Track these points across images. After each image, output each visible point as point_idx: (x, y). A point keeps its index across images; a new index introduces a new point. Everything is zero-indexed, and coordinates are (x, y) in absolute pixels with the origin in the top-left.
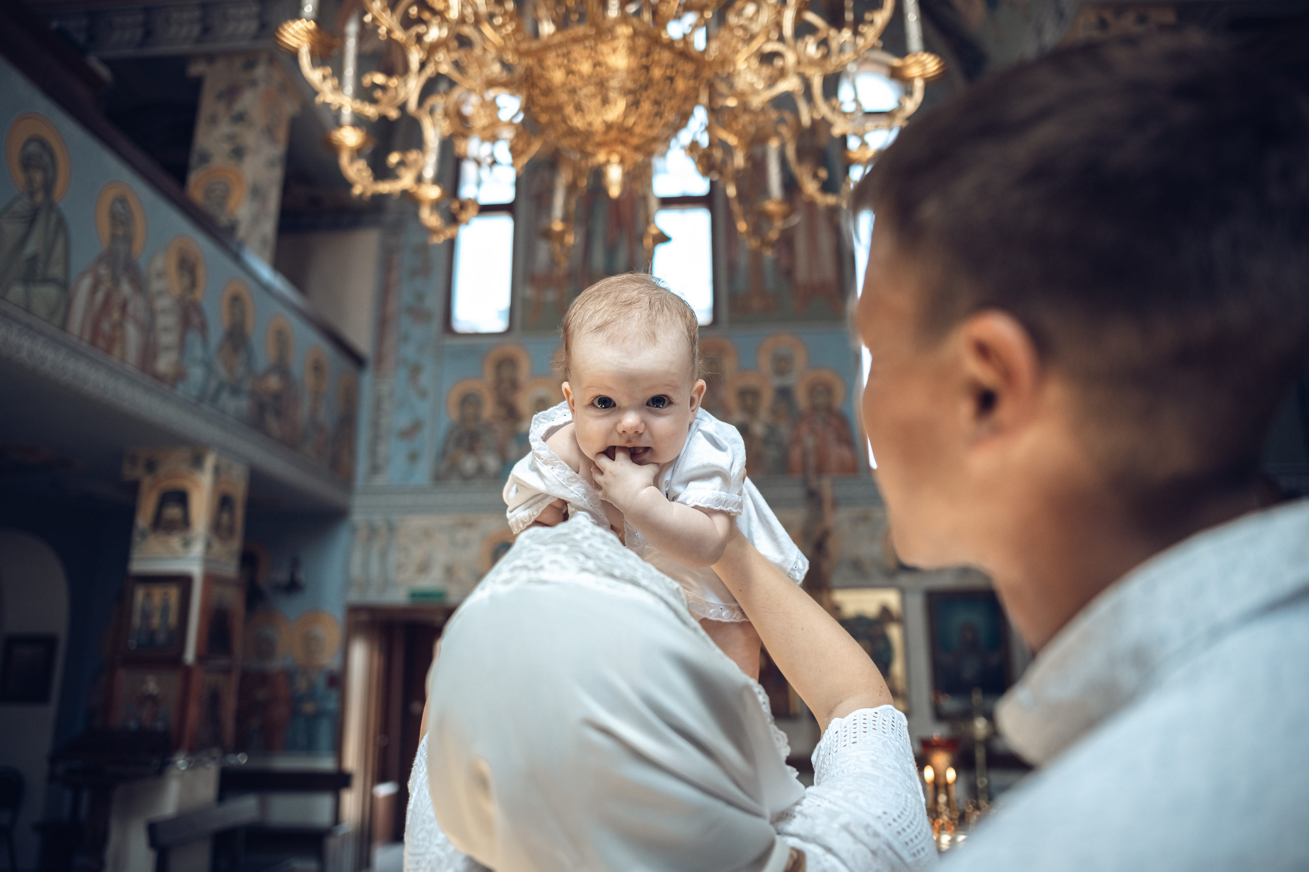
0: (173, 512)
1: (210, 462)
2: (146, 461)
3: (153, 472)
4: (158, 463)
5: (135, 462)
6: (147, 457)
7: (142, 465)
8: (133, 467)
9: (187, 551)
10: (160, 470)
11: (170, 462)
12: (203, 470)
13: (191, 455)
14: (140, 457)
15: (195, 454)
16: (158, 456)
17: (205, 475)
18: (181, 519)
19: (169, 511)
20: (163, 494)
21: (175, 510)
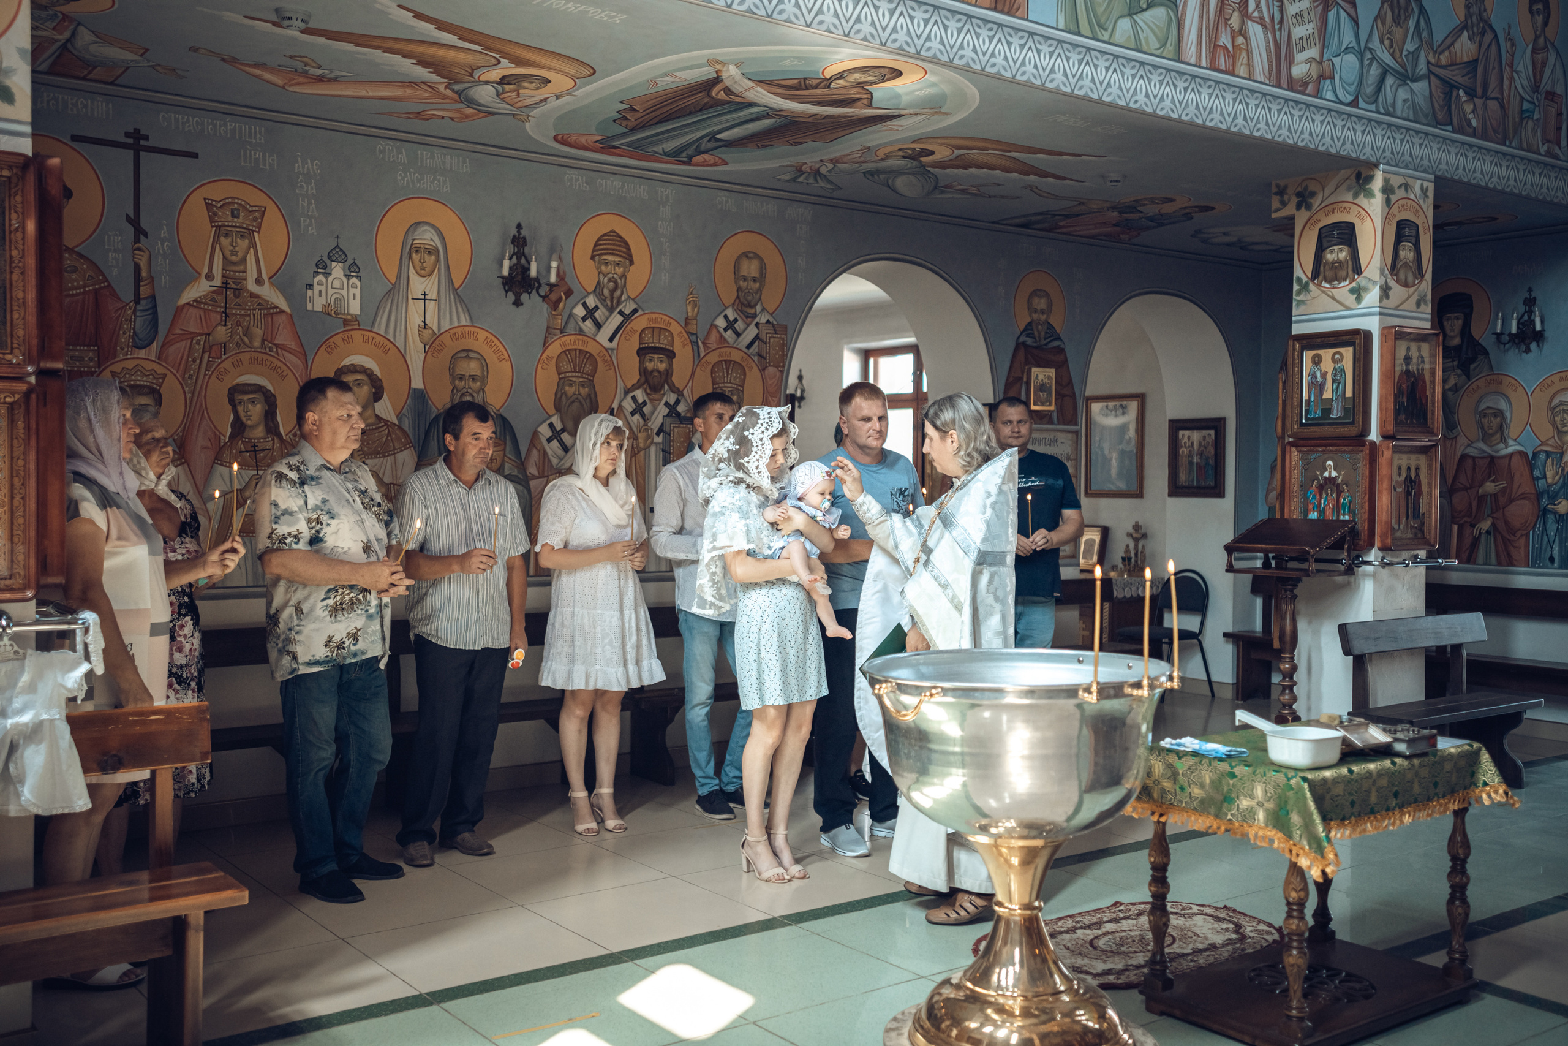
0: (1338, 254)
1: (1377, 184)
2: (1298, 195)
3: (1309, 207)
4: (1313, 194)
5: (1286, 198)
6: (1299, 189)
7: (1295, 200)
8: (1284, 204)
9: (1359, 299)
10: (1316, 203)
11: (1327, 191)
12: (1370, 194)
13: (1353, 177)
14: (1290, 190)
15: (1359, 176)
16: (1313, 186)
17: (1373, 201)
18: (1347, 261)
19: (1331, 252)
20: (1323, 231)
21: (1341, 250)
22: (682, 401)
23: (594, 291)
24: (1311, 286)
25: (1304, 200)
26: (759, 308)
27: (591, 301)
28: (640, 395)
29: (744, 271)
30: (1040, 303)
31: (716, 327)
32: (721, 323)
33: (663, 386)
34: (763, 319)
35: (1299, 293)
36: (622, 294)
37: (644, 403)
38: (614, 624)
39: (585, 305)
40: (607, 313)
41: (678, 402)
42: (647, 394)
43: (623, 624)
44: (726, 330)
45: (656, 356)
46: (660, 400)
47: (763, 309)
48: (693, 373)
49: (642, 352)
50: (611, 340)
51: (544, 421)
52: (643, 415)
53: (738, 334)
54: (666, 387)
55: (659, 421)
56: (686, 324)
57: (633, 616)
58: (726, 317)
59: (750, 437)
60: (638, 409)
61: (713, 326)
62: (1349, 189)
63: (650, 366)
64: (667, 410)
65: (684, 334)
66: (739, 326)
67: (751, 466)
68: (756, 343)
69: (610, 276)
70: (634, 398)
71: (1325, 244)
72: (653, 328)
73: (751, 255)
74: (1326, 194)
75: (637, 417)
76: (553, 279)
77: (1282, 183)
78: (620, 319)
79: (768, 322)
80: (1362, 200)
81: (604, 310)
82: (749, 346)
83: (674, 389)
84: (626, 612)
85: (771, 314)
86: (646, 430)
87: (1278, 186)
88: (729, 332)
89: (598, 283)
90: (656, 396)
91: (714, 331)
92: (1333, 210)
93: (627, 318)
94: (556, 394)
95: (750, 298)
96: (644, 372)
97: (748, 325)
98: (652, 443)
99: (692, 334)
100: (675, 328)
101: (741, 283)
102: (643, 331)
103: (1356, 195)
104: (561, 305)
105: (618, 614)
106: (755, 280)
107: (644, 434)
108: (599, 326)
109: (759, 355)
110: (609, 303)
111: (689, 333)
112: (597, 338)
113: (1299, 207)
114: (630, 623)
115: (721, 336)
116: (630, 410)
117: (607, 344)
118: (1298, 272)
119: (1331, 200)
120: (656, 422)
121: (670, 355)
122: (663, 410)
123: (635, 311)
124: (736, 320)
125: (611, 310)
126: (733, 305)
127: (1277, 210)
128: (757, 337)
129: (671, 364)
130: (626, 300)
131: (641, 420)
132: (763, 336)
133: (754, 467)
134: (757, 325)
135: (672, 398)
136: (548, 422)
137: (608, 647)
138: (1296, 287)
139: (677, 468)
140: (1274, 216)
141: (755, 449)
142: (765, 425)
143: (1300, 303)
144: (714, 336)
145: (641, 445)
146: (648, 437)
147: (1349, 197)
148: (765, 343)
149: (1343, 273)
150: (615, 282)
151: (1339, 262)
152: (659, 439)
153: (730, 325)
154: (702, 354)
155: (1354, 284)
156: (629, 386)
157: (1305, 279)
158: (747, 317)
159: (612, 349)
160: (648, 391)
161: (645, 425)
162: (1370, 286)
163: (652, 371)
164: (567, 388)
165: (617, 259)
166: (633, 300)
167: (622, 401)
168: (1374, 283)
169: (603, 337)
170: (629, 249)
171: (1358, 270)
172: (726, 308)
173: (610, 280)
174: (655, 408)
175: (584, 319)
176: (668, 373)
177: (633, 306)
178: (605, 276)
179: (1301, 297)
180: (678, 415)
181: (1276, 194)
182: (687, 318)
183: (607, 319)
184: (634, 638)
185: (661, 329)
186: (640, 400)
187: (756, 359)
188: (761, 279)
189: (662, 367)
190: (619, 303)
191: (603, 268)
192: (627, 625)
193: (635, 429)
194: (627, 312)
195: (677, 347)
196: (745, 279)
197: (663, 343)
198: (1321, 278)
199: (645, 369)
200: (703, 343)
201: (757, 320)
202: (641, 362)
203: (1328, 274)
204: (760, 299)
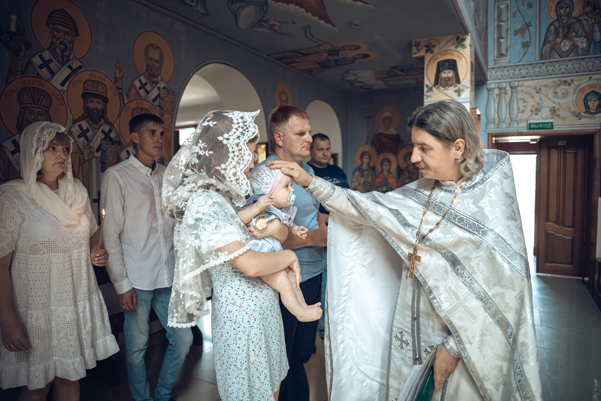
0: (448, 74)
1: (468, 42)
2: (426, 46)
3: (432, 52)
4: (434, 46)
5: (420, 48)
6: (427, 44)
7: (424, 49)
8: (419, 50)
9: (459, 95)
10: (436, 50)
11: (442, 44)
12: (464, 47)
13: (455, 39)
14: (422, 44)
15: (458, 38)
16: (434, 43)
17: (465, 50)
18: (452, 77)
19: (444, 73)
20: (440, 63)
21: (449, 72)
22: (113, 130)
23: (49, 49)
24: (434, 89)
25: (429, 49)
26: (159, 78)
27: (47, 55)
28: (84, 124)
29: (151, 55)
30: (284, 97)
31: (134, 86)
32: (137, 84)
33: (100, 120)
34: (162, 85)
35: (427, 92)
36: (70, 54)
37: (88, 130)
38: (68, 319)
39: (41, 57)
40: (59, 66)
41: (110, 131)
42: (90, 124)
43: (77, 314)
44: (140, 88)
45: (95, 100)
46: (99, 129)
47: (162, 80)
48: (120, 113)
49: (86, 96)
50: (63, 84)
51: (8, 138)
52: (87, 138)
53: (148, 93)
54: (103, 121)
55: (98, 143)
56: (116, 81)
57: (88, 305)
58: (140, 81)
59: (225, 142)
60: (83, 133)
61: (132, 85)
62: (453, 44)
63: (91, 106)
64: (103, 136)
65: (114, 87)
66: (148, 87)
67: (229, 174)
68: (158, 99)
69: (61, 40)
70: (80, 126)
71: (441, 69)
72: (93, 81)
73: (155, 46)
74: (441, 46)
75: (82, 139)
76: (13, 28)
77: (418, 41)
78: (69, 71)
79: (164, 88)
80: (460, 49)
81: (57, 63)
82: (154, 100)
83: (108, 122)
84: (80, 303)
85: (167, 83)
86: (89, 148)
87: (415, 42)
88: (142, 90)
89: (52, 43)
90: (95, 126)
91: (133, 89)
92: (445, 54)
93: (74, 71)
94: (18, 119)
95: (154, 72)
96: (87, 109)
97: (153, 88)
98: (94, 156)
99: (120, 88)
100: (108, 83)
101: (149, 62)
102: (86, 82)
103: (457, 47)
104: (22, 54)
105: (72, 308)
106: (157, 61)
107: (88, 151)
108: (53, 74)
109: (160, 106)
110: (61, 59)
111: (117, 88)
112: (52, 82)
113: (427, 52)
114: (84, 312)
115: (138, 92)
116: (78, 134)
117: (60, 87)
118: (426, 82)
119: (444, 49)
120: (96, 143)
121: (105, 100)
122: (100, 136)
123: (80, 68)
124: (146, 84)
125: (62, 64)
126: (144, 74)
127: (415, 53)
128: (158, 96)
129: (106, 106)
130: (73, 59)
131: (85, 141)
132: (162, 95)
133: (231, 174)
134: (158, 88)
135: (107, 128)
136: (12, 139)
137: (64, 340)
138: (426, 89)
139: (117, 171)
140: (414, 56)
141: (231, 155)
142: (240, 130)
143: (428, 96)
144: (133, 92)
145: (86, 158)
146: (91, 153)
147: (453, 48)
148: (163, 100)
149: (450, 83)
150: (65, 45)
151: (449, 78)
152: (98, 154)
153: (143, 86)
154: (126, 102)
155: (456, 88)
156: (76, 117)
157: (430, 85)
158: (153, 83)
159: (64, 91)
160: (90, 122)
161: (89, 144)
162: (465, 89)
163: (93, 109)
164: (27, 115)
165: (67, 30)
166: (79, 60)
167: (71, 127)
168: (467, 88)
169: (57, 81)
170: (75, 25)
171: (458, 81)
172: (140, 75)
173: (61, 43)
174: (95, 134)
175: (41, 67)
176: (103, 112)
177: (79, 64)
178: (57, 39)
179: (429, 94)
180: (111, 139)
181: (415, 46)
182: (116, 78)
183: (59, 70)
184: (89, 325)
185: (98, 82)
186: (85, 128)
187: (158, 108)
188: (161, 61)
189: (100, 107)
190: (68, 60)
191: (56, 33)
192: (81, 315)
193: (81, 147)
194: (74, 67)
195: (109, 95)
196: (151, 60)
197: (100, 91)
198: (439, 84)
199: (88, 107)
200: (127, 95)
201: (158, 85)
202: (85, 103)
203: (443, 83)
204: (160, 74)
